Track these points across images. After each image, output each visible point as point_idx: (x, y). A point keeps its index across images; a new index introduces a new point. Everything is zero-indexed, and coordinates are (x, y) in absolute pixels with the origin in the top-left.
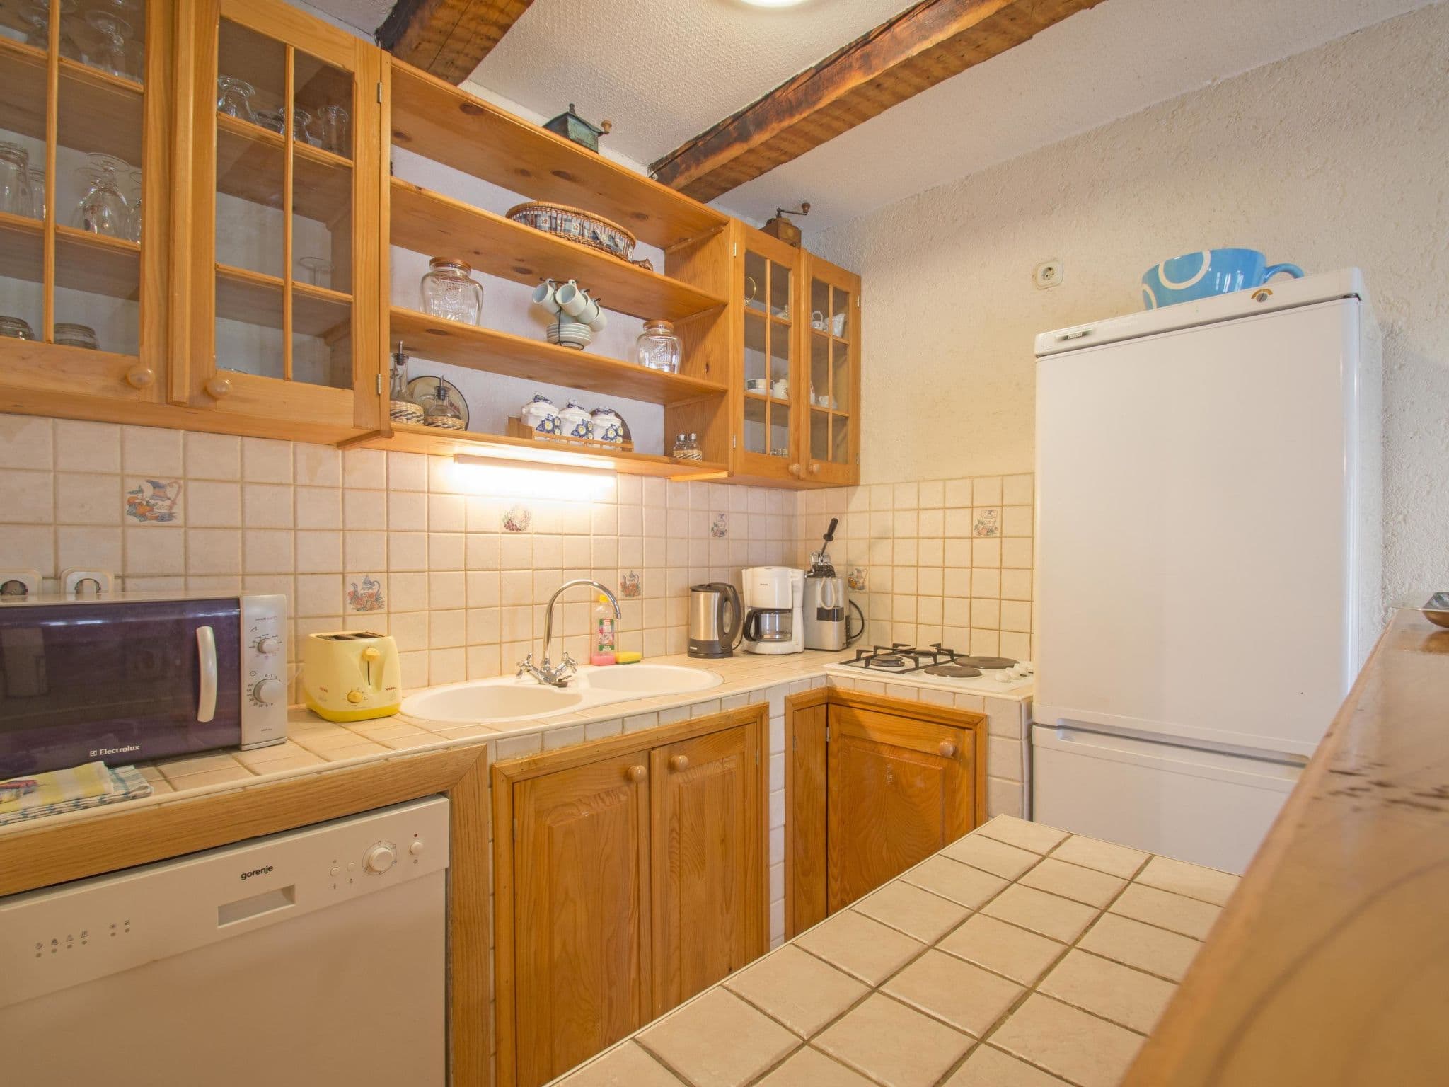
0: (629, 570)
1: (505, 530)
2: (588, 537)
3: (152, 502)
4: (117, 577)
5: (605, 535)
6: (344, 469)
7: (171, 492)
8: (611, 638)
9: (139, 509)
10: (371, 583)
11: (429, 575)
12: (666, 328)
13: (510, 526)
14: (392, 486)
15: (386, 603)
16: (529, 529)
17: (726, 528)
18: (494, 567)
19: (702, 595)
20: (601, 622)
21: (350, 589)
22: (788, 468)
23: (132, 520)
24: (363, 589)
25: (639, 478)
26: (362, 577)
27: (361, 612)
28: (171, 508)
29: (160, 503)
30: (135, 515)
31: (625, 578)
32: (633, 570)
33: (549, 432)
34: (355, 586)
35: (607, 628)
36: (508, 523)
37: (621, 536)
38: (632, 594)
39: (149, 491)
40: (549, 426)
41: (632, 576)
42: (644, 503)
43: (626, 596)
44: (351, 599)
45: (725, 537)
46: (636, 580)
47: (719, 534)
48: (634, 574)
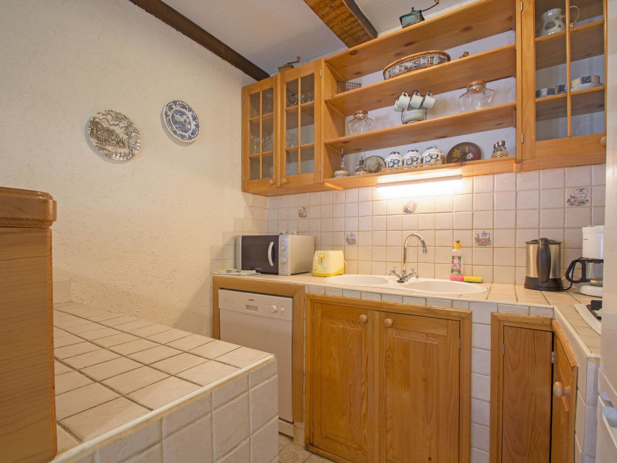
0: (483, 230)
1: (404, 213)
2: (452, 213)
3: (303, 213)
4: (297, 232)
5: (463, 211)
6: (345, 197)
7: (306, 210)
8: (458, 267)
9: (301, 215)
10: (353, 235)
11: (372, 232)
13: (406, 211)
14: (359, 201)
15: (357, 242)
16: (416, 212)
17: (588, 198)
18: (399, 229)
20: (453, 258)
21: (346, 237)
23: (300, 218)
24: (350, 237)
25: (491, 176)
26: (350, 233)
27: (349, 245)
28: (306, 214)
29: (304, 213)
30: (300, 216)
31: (478, 235)
32: (485, 230)
34: (348, 236)
35: (456, 261)
36: (405, 210)
37: (475, 211)
38: (484, 244)
39: (302, 209)
40: (391, 164)
41: (484, 234)
42: (495, 190)
43: (479, 245)
44: (347, 240)
45: (585, 205)
46: (488, 236)
47: (576, 203)
48: (486, 233)
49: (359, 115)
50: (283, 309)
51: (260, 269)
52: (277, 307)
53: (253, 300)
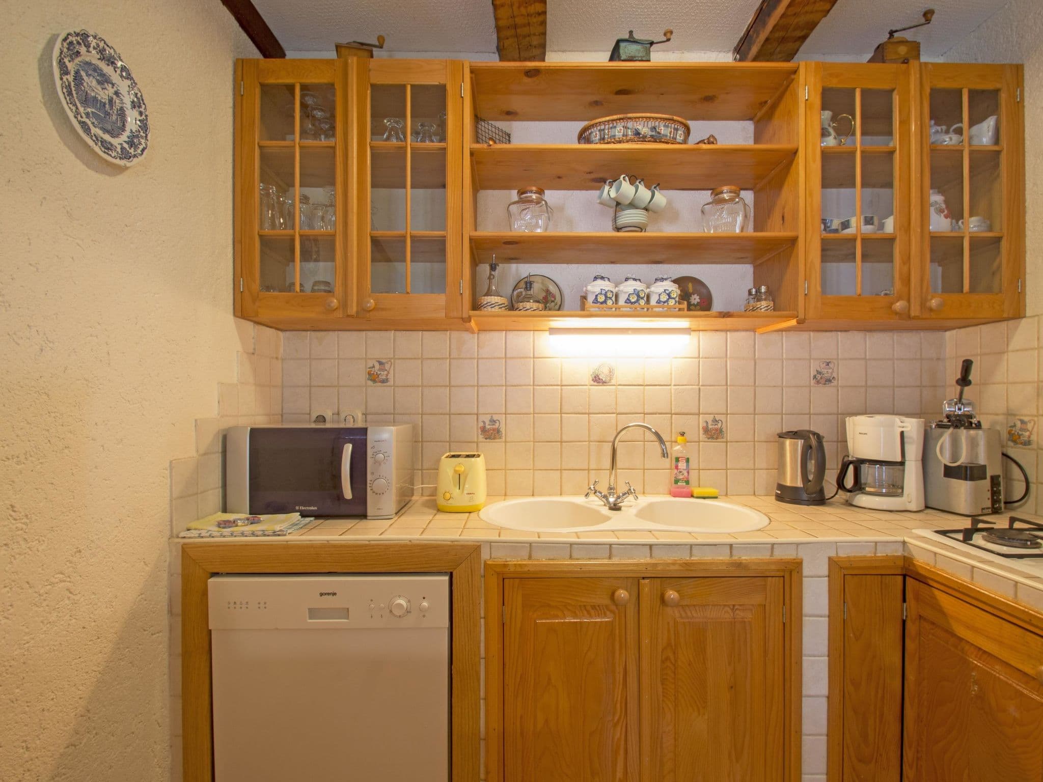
0: (712, 416)
1: (592, 383)
2: (669, 387)
3: (379, 373)
4: (363, 414)
5: (686, 385)
6: (478, 347)
7: (387, 366)
8: (686, 474)
9: (373, 377)
10: (494, 421)
11: (534, 417)
12: (731, 192)
13: (597, 380)
14: (508, 356)
15: (504, 435)
16: (613, 382)
17: (835, 375)
18: (584, 411)
19: (788, 442)
20: (677, 460)
21: (481, 424)
22: (891, 308)
23: (370, 383)
24: (489, 425)
25: (723, 334)
26: (489, 417)
27: (488, 440)
28: (387, 375)
29: (382, 373)
30: (371, 380)
31: (707, 422)
32: (716, 416)
33: (602, 303)
34: (484, 422)
35: (682, 465)
36: (595, 377)
37: (702, 386)
38: (715, 437)
39: (377, 366)
40: (601, 298)
41: (715, 421)
42: (728, 356)
43: (709, 438)
44: (482, 431)
45: (832, 384)
46: (719, 425)
47: (823, 381)
48: (717, 419)
49: (531, 194)
50: (425, 604)
51: (312, 508)
52: (409, 601)
53: (334, 594)
